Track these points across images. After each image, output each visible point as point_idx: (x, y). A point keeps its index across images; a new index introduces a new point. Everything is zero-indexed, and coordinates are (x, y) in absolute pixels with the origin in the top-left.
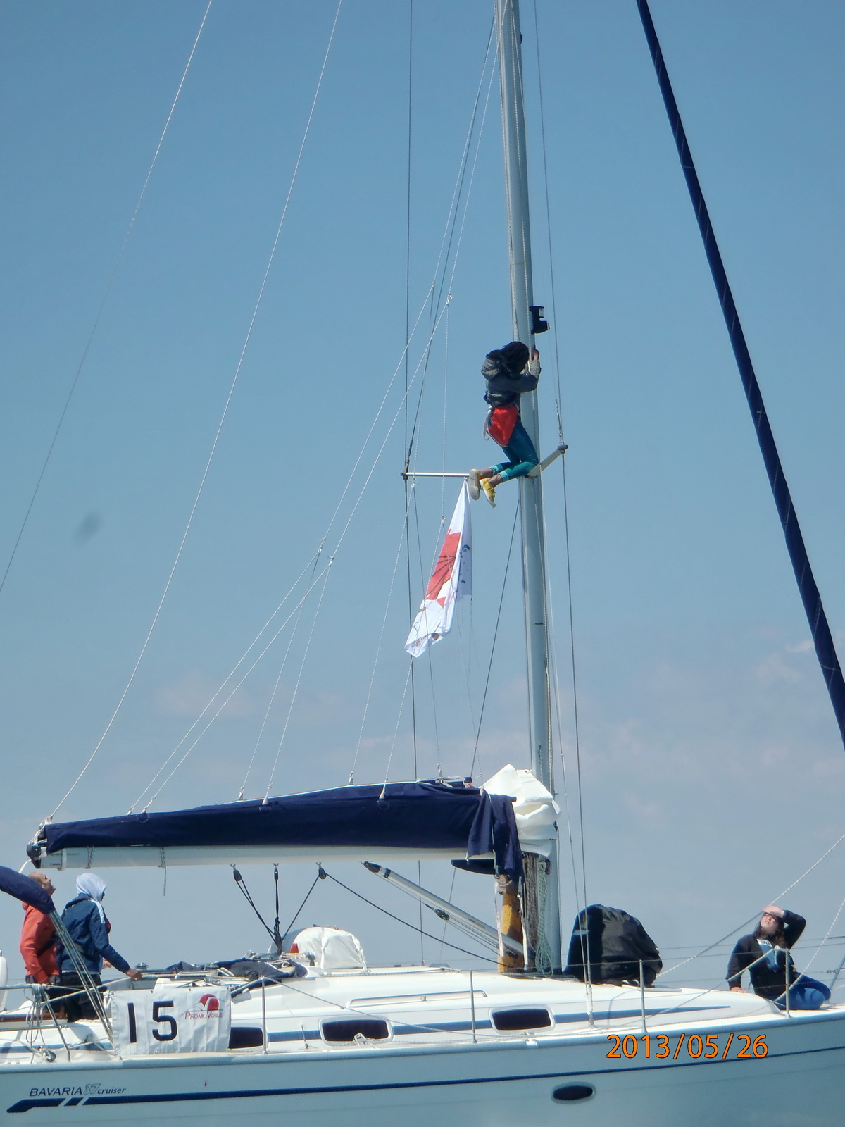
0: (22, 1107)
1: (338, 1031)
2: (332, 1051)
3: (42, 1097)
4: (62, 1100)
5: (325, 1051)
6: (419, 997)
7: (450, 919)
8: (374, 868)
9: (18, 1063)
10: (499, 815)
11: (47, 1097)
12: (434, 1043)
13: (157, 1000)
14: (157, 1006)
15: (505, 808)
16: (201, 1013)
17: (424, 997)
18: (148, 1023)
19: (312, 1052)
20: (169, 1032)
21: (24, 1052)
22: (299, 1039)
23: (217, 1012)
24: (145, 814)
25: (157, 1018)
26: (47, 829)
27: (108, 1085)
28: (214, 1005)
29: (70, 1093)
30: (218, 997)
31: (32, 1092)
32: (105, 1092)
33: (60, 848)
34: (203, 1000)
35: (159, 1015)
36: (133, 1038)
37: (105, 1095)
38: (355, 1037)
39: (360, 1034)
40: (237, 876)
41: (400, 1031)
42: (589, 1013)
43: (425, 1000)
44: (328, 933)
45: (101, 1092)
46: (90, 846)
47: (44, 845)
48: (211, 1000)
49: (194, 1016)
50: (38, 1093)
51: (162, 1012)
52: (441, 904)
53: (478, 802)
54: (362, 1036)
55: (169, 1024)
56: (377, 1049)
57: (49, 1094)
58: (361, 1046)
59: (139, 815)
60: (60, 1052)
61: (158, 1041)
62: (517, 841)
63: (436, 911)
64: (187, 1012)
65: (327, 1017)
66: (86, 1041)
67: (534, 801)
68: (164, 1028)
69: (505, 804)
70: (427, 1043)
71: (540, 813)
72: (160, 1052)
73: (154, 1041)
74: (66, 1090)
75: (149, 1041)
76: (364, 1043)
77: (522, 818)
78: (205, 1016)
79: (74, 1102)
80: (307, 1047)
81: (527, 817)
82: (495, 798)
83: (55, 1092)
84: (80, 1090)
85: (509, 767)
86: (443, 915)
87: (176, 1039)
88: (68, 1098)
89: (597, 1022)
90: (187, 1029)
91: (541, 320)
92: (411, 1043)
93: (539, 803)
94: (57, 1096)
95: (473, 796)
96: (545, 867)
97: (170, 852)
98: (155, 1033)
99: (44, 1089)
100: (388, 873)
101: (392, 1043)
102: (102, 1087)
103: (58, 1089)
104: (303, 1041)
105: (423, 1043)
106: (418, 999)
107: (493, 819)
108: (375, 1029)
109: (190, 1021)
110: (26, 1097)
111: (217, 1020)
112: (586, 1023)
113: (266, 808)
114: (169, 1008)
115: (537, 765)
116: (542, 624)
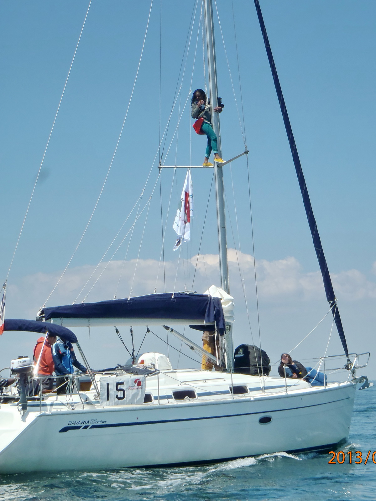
0: (65, 430)
1: (179, 395)
2: (178, 404)
3: (73, 425)
4: (81, 427)
5: (175, 404)
6: (203, 381)
7: (195, 350)
8: (167, 328)
9: (61, 410)
10: (216, 305)
11: (75, 425)
12: (213, 400)
13: (118, 382)
14: (118, 384)
15: (218, 303)
16: (134, 387)
17: (205, 380)
18: (114, 392)
19: (170, 404)
20: (122, 396)
21: (62, 405)
22: (165, 399)
23: (140, 387)
24: (83, 304)
25: (118, 390)
26: (44, 310)
27: (100, 419)
28: (139, 384)
29: (84, 423)
30: (141, 380)
31: (69, 423)
32: (98, 423)
33: (50, 318)
34: (135, 381)
35: (119, 388)
36: (108, 399)
37: (98, 424)
38: (186, 398)
39: (187, 396)
40: (117, 331)
41: (200, 395)
42: (262, 387)
43: (205, 382)
44: (158, 355)
45: (97, 423)
46: (62, 318)
47: (44, 317)
48: (138, 381)
49: (132, 389)
50: (72, 423)
51: (120, 387)
52: (192, 344)
53: (208, 300)
54: (188, 397)
55: (122, 392)
56: (194, 403)
57: (76, 424)
58: (187, 401)
59: (81, 304)
60: (77, 405)
61: (118, 400)
62: (223, 317)
63: (190, 346)
64: (129, 387)
65: (175, 389)
66: (86, 401)
67: (227, 300)
68: (120, 394)
69: (218, 301)
70: (211, 400)
71: (230, 305)
72: (118, 404)
73: (116, 399)
74: (83, 422)
75: (114, 400)
76: (189, 400)
77: (225, 307)
78: (136, 389)
79: (86, 427)
80: (169, 402)
81: (227, 306)
82: (215, 298)
83: (79, 423)
84: (88, 422)
85: (213, 286)
86: (192, 348)
87: (125, 399)
88: (83, 426)
89: (266, 391)
90: (129, 394)
91: (221, 103)
92: (205, 400)
93: (229, 301)
94: (79, 425)
95: (205, 298)
96: (229, 328)
97: (93, 320)
98: (117, 396)
99: (74, 422)
100: (172, 330)
101: (198, 400)
102: (97, 421)
103: (80, 421)
104: (167, 400)
105: (209, 400)
106: (202, 382)
107: (214, 307)
108: (191, 394)
109: (130, 390)
110: (67, 425)
111: (140, 390)
112: (261, 391)
113: (130, 302)
114: (123, 385)
115: (224, 285)
116: (224, 227)
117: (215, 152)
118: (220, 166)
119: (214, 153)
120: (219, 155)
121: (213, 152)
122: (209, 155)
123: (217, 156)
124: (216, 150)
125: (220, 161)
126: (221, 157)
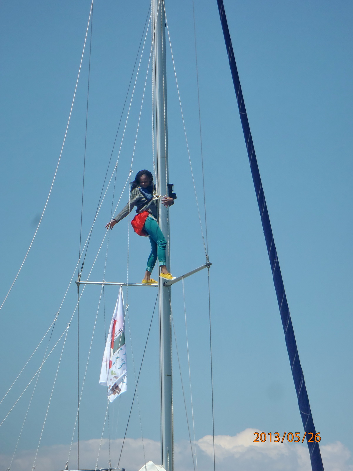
85: (150, 463)
115: (167, 462)
116: (170, 375)
117: (162, 263)
118: (167, 285)
119: (160, 265)
120: (166, 268)
121: (159, 263)
122: (153, 268)
123: (164, 270)
124: (162, 261)
125: (169, 277)
126: (169, 272)
